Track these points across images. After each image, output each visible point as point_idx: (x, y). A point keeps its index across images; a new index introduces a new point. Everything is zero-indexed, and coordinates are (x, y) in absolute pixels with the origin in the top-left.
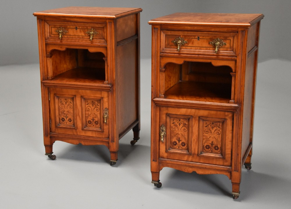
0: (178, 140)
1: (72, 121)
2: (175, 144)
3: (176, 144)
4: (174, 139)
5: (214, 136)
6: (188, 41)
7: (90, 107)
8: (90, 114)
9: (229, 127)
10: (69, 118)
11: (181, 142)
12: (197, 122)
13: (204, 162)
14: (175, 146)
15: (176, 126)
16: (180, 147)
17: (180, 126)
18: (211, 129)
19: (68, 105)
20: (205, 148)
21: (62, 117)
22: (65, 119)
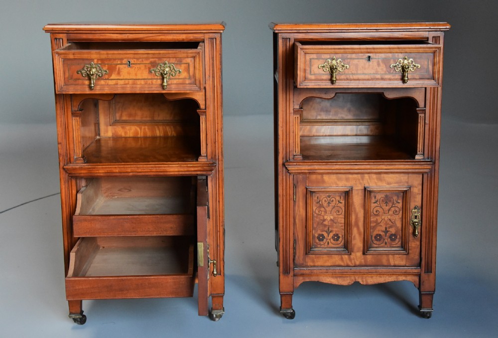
1: (340, 239)
7: (381, 207)
8: (379, 221)
10: (334, 233)
19: (334, 207)
21: (319, 232)
22: (325, 234)
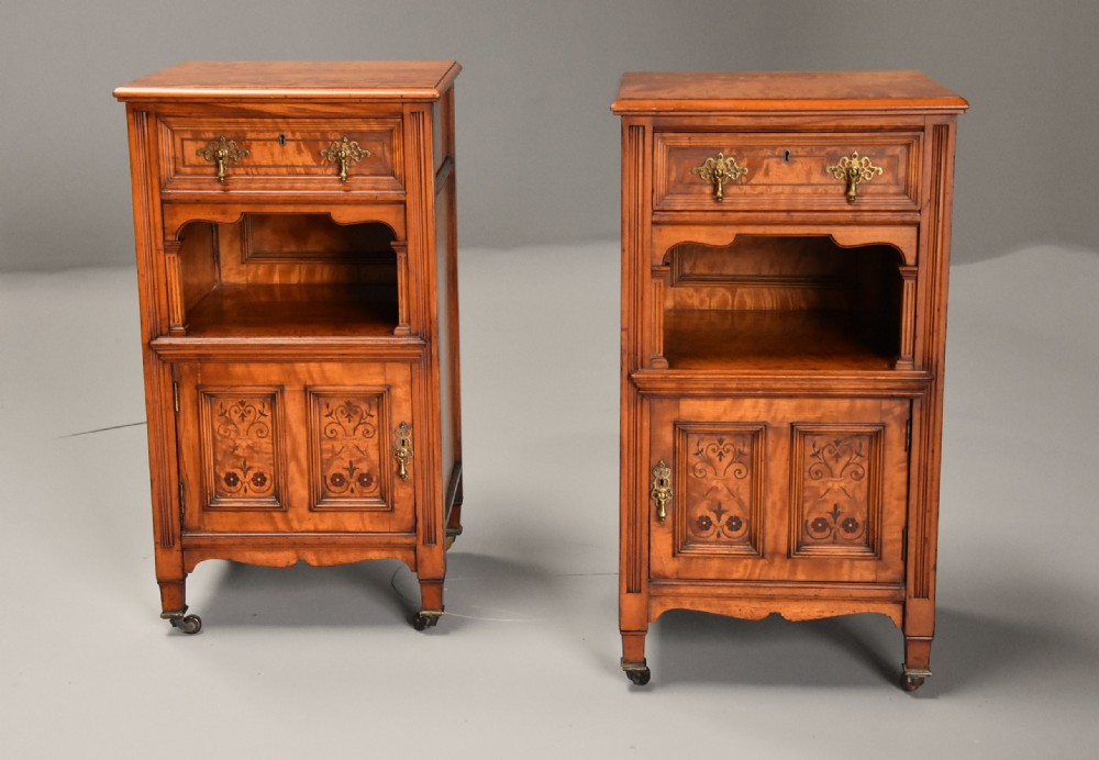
0: (715, 512)
1: (268, 483)
2: (705, 524)
3: (711, 523)
4: (702, 510)
5: (843, 484)
6: (748, 166)
7: (340, 424)
8: (338, 450)
9: (895, 452)
10: (256, 471)
11: (725, 518)
12: (784, 443)
13: (810, 579)
14: (704, 534)
15: (709, 462)
16: (722, 535)
17: (720, 460)
18: (831, 463)
19: (253, 424)
20: (811, 530)
21: (229, 469)
22: (240, 474)
